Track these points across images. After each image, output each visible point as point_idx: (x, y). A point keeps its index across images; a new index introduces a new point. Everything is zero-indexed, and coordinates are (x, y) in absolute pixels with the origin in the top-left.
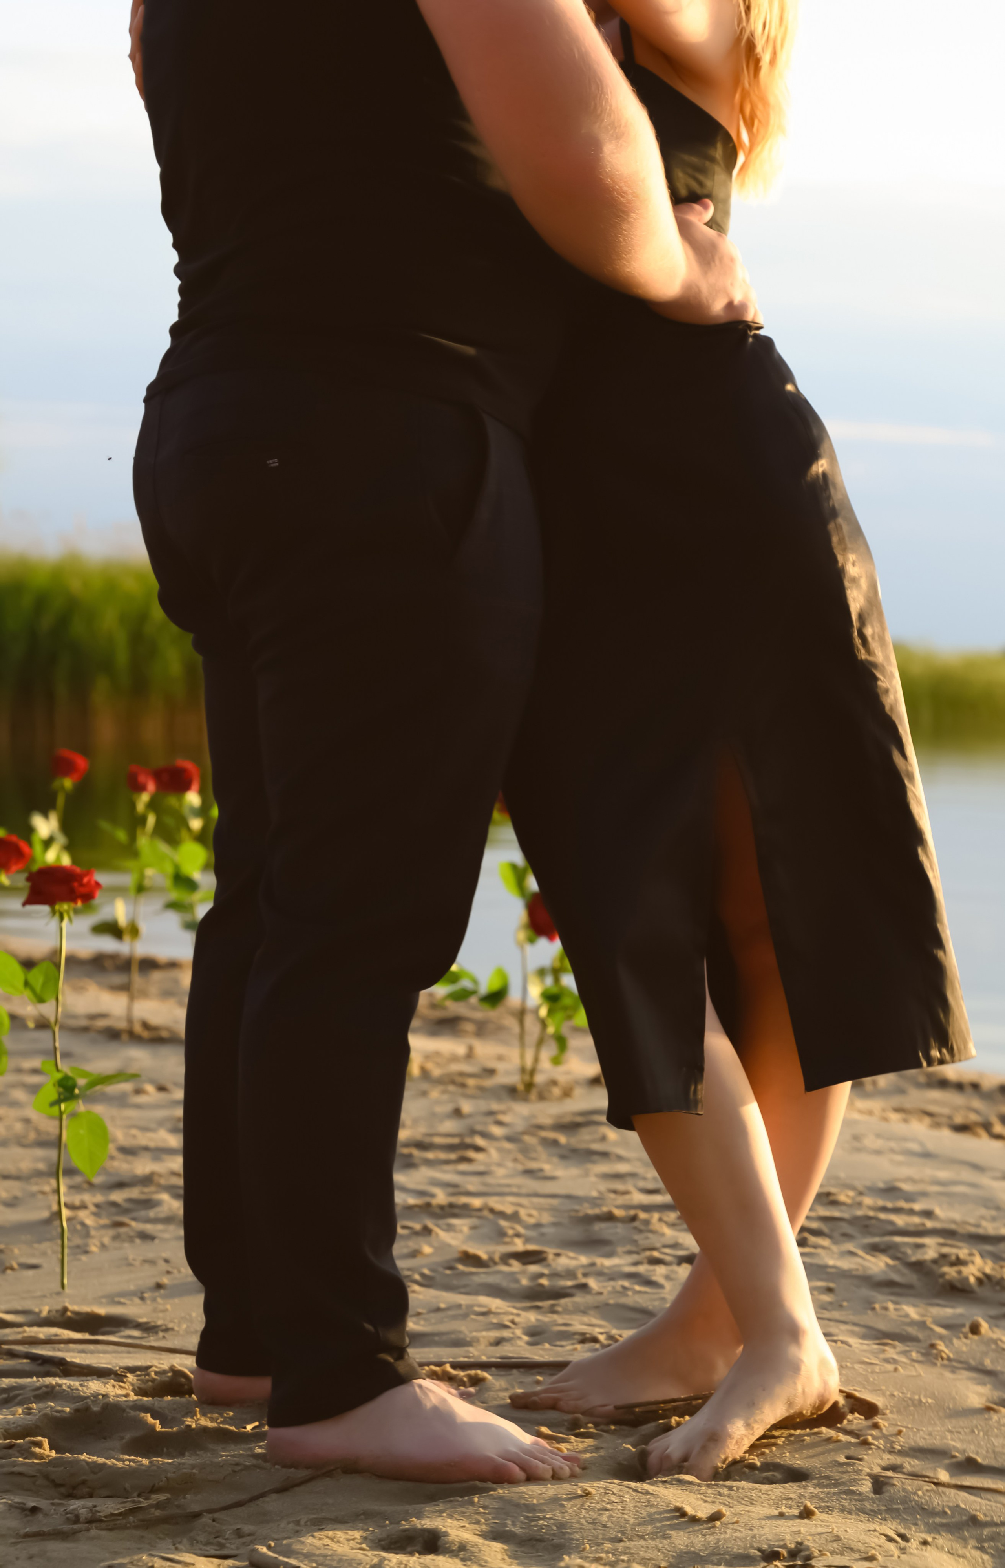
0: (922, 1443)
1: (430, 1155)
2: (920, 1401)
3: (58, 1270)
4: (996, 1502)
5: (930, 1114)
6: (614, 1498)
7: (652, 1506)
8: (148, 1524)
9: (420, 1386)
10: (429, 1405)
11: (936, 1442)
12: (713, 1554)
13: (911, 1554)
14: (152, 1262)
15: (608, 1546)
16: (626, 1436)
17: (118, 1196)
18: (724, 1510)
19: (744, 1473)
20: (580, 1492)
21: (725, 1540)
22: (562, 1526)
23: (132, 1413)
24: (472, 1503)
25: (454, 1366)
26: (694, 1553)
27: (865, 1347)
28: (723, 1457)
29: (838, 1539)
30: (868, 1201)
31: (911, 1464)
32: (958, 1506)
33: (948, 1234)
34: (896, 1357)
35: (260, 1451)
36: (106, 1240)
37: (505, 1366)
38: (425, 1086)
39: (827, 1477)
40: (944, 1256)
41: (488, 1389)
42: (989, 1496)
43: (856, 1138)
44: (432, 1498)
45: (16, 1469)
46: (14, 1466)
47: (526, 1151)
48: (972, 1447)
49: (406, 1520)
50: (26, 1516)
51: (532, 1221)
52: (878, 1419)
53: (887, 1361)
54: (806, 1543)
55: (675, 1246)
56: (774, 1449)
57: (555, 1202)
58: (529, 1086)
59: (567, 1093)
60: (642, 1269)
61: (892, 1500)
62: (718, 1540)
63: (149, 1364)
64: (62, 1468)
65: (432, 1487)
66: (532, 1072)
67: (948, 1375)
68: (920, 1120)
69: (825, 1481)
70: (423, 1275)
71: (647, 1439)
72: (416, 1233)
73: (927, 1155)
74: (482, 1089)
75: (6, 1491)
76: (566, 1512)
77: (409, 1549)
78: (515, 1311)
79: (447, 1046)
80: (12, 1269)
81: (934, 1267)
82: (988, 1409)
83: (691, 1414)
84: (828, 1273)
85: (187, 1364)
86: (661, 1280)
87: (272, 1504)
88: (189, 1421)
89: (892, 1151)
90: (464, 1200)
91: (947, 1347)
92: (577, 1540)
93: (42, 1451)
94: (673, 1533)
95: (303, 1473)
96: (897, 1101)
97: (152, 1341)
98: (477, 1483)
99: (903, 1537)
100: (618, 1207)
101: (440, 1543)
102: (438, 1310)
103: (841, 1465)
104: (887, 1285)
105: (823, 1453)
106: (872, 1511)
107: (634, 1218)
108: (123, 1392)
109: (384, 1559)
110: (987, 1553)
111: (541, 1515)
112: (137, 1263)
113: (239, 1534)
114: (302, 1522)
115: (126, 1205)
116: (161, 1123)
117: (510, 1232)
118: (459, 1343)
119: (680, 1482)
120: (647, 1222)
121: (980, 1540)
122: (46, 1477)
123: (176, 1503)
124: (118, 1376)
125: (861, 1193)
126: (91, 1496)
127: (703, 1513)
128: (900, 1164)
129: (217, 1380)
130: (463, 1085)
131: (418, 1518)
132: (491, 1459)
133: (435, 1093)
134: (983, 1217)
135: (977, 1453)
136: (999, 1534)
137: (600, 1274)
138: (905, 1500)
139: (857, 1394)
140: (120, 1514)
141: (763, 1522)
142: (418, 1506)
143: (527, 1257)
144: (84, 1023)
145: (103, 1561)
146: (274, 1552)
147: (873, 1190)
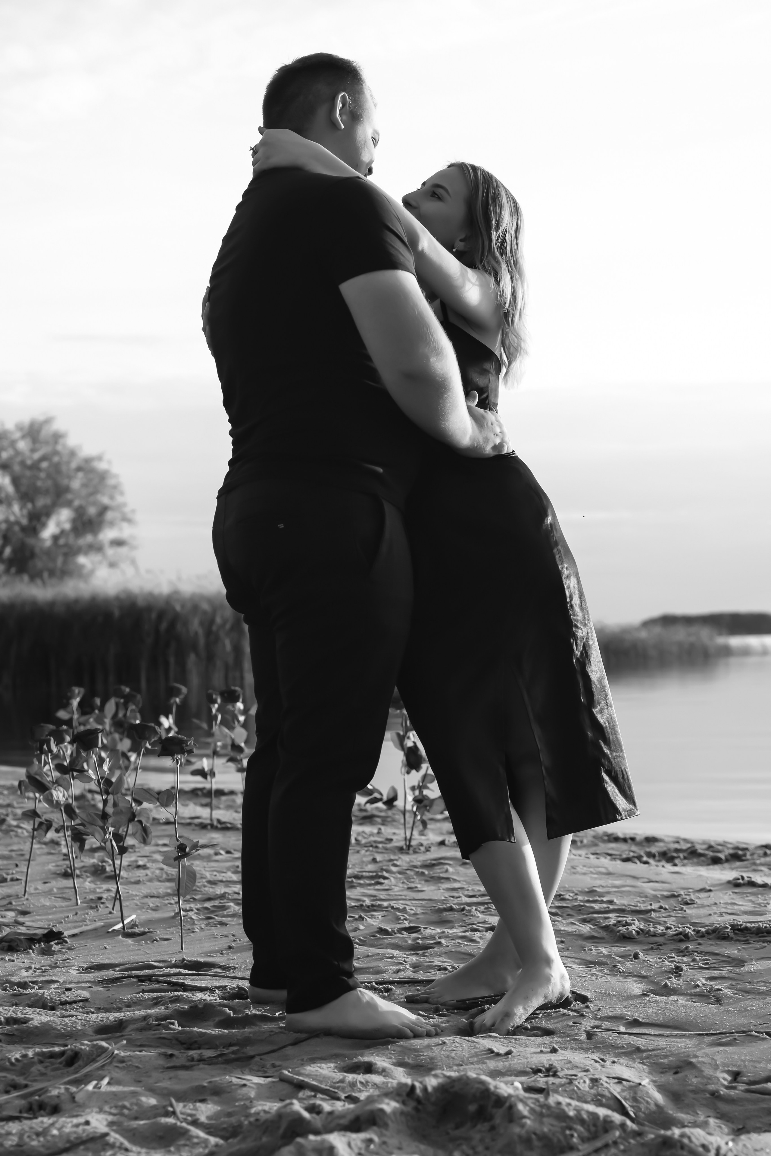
0: (611, 1014)
1: (362, 882)
2: (609, 993)
3: (179, 941)
4: (649, 1040)
5: (610, 855)
6: (458, 1045)
7: (477, 1048)
8: (228, 1062)
9: (360, 991)
10: (365, 1001)
11: (618, 1013)
12: (508, 1071)
13: (607, 1068)
14: (226, 936)
15: (455, 1068)
16: (463, 1015)
17: (208, 905)
18: (513, 1049)
19: (522, 1032)
20: (440, 1042)
21: (514, 1064)
22: (432, 1059)
23: (219, 1008)
24: (388, 1049)
25: (377, 983)
26: (498, 1070)
27: (581, 969)
28: (512, 1025)
29: (570, 1062)
30: (580, 898)
31: (605, 1024)
32: (630, 1043)
33: (621, 911)
34: (596, 973)
35: (283, 1025)
36: (203, 926)
37: (402, 983)
38: (358, 848)
39: (564, 1033)
40: (619, 922)
41: (394, 994)
42: (645, 1037)
43: (573, 868)
44: (368, 1047)
45: (162, 1036)
46: (161, 1034)
47: (408, 878)
48: (637, 1014)
49: (356, 1058)
50: (168, 1058)
51: (413, 912)
52: (588, 1003)
53: (592, 975)
54: (554, 1064)
55: (484, 922)
56: (537, 1020)
57: (423, 902)
58: (409, 846)
59: (428, 850)
60: (467, 934)
61: (597, 1043)
62: (510, 1064)
63: (226, 984)
64: (184, 1035)
65: (368, 1042)
66: (410, 840)
67: (623, 980)
68: (606, 858)
69: (563, 1035)
70: (360, 940)
71: (474, 1016)
72: (356, 920)
73: (609, 874)
74: (386, 849)
75: (157, 1047)
76: (434, 1052)
77: (358, 1072)
78: (406, 956)
79: (368, 829)
80: (157, 940)
81: (615, 927)
82: (644, 995)
83: (495, 1004)
84: (561, 933)
85: (245, 984)
86: (478, 939)
87: (290, 1051)
88: (247, 1011)
89: (592, 873)
90: (379, 903)
91: (622, 966)
92: (440, 1065)
93: (174, 1027)
94: (488, 1061)
95: (304, 1036)
96: (593, 849)
97: (227, 974)
98: (390, 1039)
99: (603, 1060)
100: (454, 904)
101: (373, 1068)
102: (368, 956)
103: (571, 1026)
104: (591, 938)
105: (561, 1021)
106: (587, 1048)
107: (463, 909)
108: (214, 998)
109: (346, 1076)
110: (646, 1065)
111: (422, 1054)
112: (219, 937)
113: (274, 1066)
114: (305, 1060)
115: (212, 909)
116: (228, 869)
117: (402, 918)
118: (379, 972)
119: (490, 1036)
120: (470, 911)
121: (642, 1059)
122: (177, 1039)
123: (242, 1051)
124: (211, 990)
125: (576, 894)
126: (199, 1048)
127: (502, 1050)
128: (596, 879)
129: (261, 992)
130: (377, 847)
131: (362, 1056)
132: (396, 1026)
133: (363, 852)
134: (639, 902)
135: (639, 1017)
136: (651, 1055)
137: (447, 937)
138: (603, 1042)
139: (578, 992)
140: (214, 1057)
141: (533, 1055)
142: (361, 1051)
143: (410, 930)
144: (188, 821)
145: (206, 1079)
146: (291, 1073)
147: (583, 893)
